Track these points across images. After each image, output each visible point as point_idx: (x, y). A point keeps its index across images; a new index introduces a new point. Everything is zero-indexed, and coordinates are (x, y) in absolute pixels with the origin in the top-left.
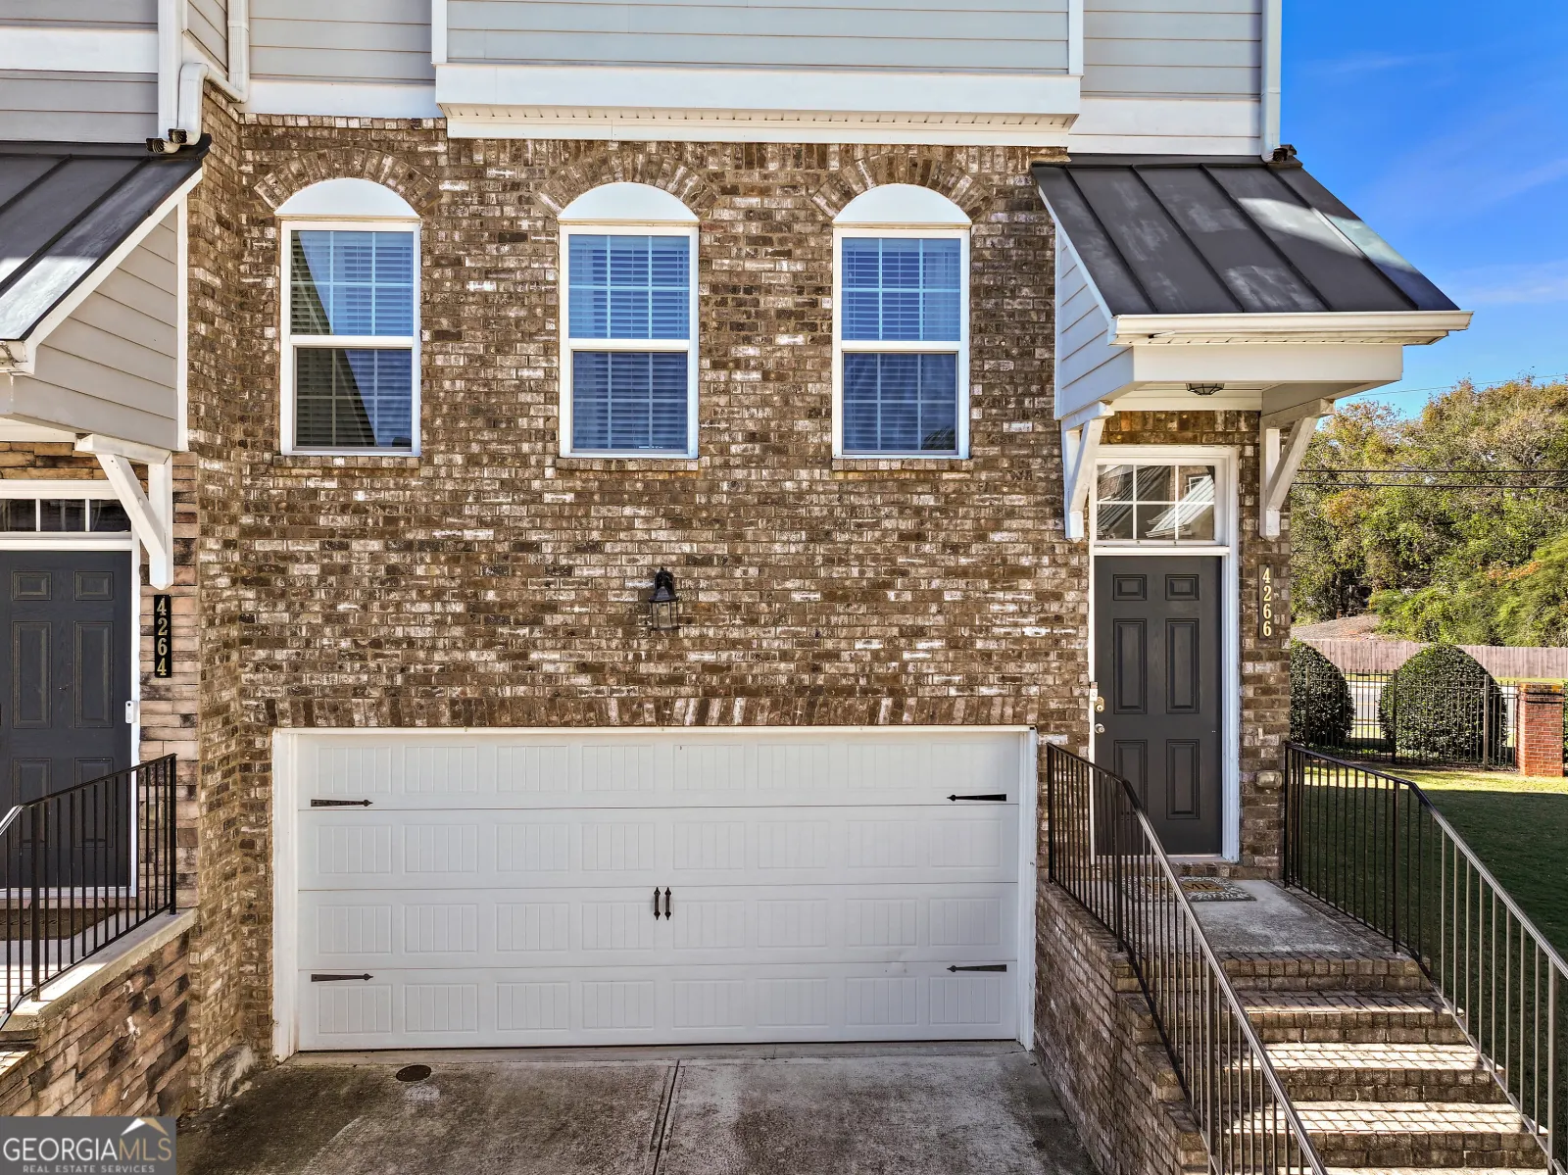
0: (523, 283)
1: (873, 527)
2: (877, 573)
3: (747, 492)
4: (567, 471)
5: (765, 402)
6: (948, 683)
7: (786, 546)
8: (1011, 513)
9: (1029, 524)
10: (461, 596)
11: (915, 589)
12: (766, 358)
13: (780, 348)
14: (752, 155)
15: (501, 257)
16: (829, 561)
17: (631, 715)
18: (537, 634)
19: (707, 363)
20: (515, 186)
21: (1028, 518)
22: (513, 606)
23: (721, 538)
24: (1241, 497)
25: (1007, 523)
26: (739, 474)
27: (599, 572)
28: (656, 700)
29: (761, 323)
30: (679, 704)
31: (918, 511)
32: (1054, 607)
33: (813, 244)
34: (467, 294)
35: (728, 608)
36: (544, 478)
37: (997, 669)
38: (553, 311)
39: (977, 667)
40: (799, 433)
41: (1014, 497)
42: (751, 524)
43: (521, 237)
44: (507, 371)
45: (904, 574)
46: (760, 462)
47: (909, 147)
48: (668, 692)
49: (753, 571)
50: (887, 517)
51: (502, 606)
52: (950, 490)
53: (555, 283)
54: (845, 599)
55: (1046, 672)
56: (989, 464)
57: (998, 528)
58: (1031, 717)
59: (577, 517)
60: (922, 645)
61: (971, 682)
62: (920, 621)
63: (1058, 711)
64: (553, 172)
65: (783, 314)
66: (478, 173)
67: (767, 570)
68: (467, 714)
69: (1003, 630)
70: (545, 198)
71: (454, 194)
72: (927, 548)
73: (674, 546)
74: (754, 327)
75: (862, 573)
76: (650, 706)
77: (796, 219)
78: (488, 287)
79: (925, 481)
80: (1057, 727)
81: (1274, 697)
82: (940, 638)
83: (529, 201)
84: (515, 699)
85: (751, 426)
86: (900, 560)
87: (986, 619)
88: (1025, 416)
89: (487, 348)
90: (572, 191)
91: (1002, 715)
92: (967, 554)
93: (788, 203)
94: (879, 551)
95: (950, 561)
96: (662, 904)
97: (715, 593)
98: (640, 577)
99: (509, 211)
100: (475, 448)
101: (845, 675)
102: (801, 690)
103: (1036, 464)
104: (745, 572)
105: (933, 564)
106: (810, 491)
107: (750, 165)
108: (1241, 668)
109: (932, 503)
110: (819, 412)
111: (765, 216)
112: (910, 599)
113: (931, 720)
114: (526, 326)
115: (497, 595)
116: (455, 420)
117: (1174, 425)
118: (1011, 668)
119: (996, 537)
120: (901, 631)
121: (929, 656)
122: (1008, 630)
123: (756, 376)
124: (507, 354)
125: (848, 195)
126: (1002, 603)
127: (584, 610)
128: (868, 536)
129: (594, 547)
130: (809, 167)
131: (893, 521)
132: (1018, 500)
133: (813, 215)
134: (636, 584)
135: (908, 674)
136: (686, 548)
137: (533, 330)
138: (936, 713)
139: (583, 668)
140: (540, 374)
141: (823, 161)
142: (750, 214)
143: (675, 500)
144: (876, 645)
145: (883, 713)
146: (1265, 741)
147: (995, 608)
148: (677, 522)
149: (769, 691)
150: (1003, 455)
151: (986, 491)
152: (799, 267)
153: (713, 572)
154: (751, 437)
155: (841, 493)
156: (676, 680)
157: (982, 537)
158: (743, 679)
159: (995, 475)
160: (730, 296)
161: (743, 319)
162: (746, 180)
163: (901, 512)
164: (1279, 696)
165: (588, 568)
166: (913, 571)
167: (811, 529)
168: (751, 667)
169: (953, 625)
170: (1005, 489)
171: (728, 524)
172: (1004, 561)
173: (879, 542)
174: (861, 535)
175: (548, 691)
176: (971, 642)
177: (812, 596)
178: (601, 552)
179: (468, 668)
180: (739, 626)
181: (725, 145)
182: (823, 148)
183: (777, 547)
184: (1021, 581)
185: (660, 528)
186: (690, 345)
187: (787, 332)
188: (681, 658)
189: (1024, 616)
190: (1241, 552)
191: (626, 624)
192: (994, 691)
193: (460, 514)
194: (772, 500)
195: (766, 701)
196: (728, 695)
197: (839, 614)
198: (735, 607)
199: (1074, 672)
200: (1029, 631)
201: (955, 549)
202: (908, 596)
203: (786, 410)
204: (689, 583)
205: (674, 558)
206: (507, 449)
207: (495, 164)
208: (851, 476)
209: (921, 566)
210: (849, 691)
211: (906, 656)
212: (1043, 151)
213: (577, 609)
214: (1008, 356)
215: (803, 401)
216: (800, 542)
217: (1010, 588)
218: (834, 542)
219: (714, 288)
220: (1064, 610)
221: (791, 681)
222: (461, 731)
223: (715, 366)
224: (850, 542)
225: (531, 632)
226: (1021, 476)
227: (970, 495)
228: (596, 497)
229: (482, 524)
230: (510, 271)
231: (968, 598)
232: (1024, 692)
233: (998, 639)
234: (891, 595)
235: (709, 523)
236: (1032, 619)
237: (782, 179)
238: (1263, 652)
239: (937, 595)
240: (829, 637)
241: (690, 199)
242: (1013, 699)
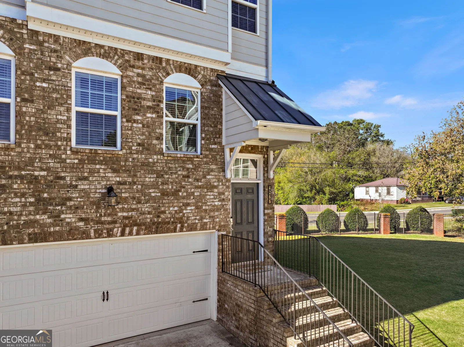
0: (59, 85)
1: (175, 173)
2: (177, 187)
3: (138, 162)
4: (75, 152)
5: (143, 134)
6: (196, 219)
7: (150, 179)
8: (212, 170)
9: (216, 174)
10: (33, 196)
11: (187, 192)
12: (144, 120)
13: (148, 118)
14: (139, 56)
15: (50, 75)
16: (163, 184)
17: (99, 234)
18: (64, 208)
19: (124, 120)
20: (56, 51)
21: (216, 172)
22: (54, 199)
23: (129, 176)
24: (264, 168)
25: (211, 173)
26: (135, 156)
27: (87, 187)
28: (107, 229)
29: (142, 109)
30: (115, 230)
31: (188, 169)
32: (222, 197)
33: (158, 87)
34: (36, 86)
35: (132, 198)
36: (67, 154)
37: (208, 214)
38: (69, 97)
39: (203, 214)
40: (154, 144)
41: (213, 166)
42: (139, 172)
43: (58, 69)
44: (52, 115)
45: (184, 187)
46: (142, 153)
47: (185, 63)
48: (111, 226)
49: (140, 187)
50: (179, 171)
51: (50, 199)
52: (196, 163)
53: (71, 87)
54: (167, 195)
55: (221, 214)
56: (206, 156)
57: (209, 175)
58: (217, 227)
59: (79, 168)
60: (189, 208)
61: (202, 218)
62: (188, 201)
63: (223, 225)
64: (70, 49)
65: (149, 107)
66: (40, 44)
67: (144, 186)
68: (34, 239)
69: (210, 203)
70: (67, 58)
71: (30, 49)
72: (190, 180)
73: (114, 178)
74: (140, 110)
75: (172, 187)
76: (105, 231)
77: (153, 79)
78: (45, 85)
79: (189, 160)
80: (223, 230)
81: (271, 218)
82: (194, 206)
83: (61, 57)
84: (55, 232)
85: (139, 141)
86: (183, 183)
87: (206, 200)
88: (215, 144)
89: (44, 107)
90: (78, 57)
91: (210, 227)
92: (201, 182)
93: (150, 73)
94: (177, 181)
95: (196, 184)
96: (105, 296)
97: (127, 194)
98: (102, 189)
99: (53, 59)
100: (39, 142)
101: (167, 218)
102: (154, 223)
103: (218, 157)
104: (137, 187)
105: (192, 185)
106: (157, 162)
107: (138, 59)
108: (264, 211)
109: (191, 167)
110: (159, 138)
111: (143, 76)
112: (185, 195)
113: (191, 230)
114: (60, 101)
115: (48, 195)
116: (31, 131)
117: (250, 149)
118: (212, 214)
119: (208, 177)
120: (183, 204)
121: (191, 211)
122: (211, 203)
123: (140, 125)
124: (52, 110)
125: (168, 74)
126: (210, 196)
127: (81, 200)
128: (174, 176)
129: (86, 179)
130: (156, 64)
131: (181, 172)
132: (214, 167)
133: (158, 78)
134: (100, 191)
135: (185, 217)
136: (118, 179)
137: (63, 102)
138: (192, 228)
139: (81, 219)
140: (65, 118)
141: (161, 63)
142: (138, 75)
143: (114, 164)
144: (176, 209)
145: (178, 229)
146: (269, 230)
147: (208, 197)
148: (115, 171)
149: (144, 224)
150: (210, 154)
151: (206, 164)
152: (154, 93)
153: (127, 187)
154: (139, 145)
155: (166, 163)
156: (114, 222)
157: (205, 177)
158: (136, 220)
159: (208, 159)
160: (132, 100)
161: (136, 107)
162: (137, 64)
163: (183, 169)
165: (83, 186)
166: (186, 186)
167: (157, 174)
168: (139, 217)
169: (197, 202)
170: (210, 164)
171: (131, 171)
172: (210, 184)
173: (177, 178)
174: (172, 176)
175: (68, 228)
176: (202, 206)
177: (158, 194)
178: (88, 180)
179: (36, 221)
180: (135, 204)
181: (130, 52)
182: (161, 59)
183: (147, 179)
184: (214, 189)
185: (109, 173)
186: (118, 113)
187: (150, 113)
188: (116, 215)
189: (215, 199)
190: (264, 182)
191: (97, 204)
192: (208, 220)
193: (33, 166)
194: (145, 165)
195: (143, 227)
196: (131, 226)
197: (165, 200)
198: (134, 198)
199: (227, 214)
200: (216, 203)
201: (198, 180)
202: (185, 194)
203: (149, 137)
204: (119, 190)
205: (114, 182)
206: (52, 143)
207: (48, 42)
208: (169, 158)
209: (189, 185)
210: (168, 223)
211: (184, 211)
212: (220, 71)
213: (79, 200)
214: (211, 126)
215: (155, 134)
216: (154, 178)
217: (212, 192)
218: (164, 178)
219: (127, 96)
220: (225, 197)
221: (151, 221)
222: (31, 245)
223: (128, 121)
224: (169, 178)
225: (61, 208)
226: (214, 160)
227: (201, 165)
228: (86, 162)
229: (42, 169)
230: (53, 80)
231: (201, 194)
232: (215, 220)
233: (209, 206)
234: (180, 194)
235: (125, 171)
236: (217, 200)
237: (148, 65)
238: (269, 207)
239: (193, 193)
240: (163, 207)
241: (119, 67)
242: (212, 223)
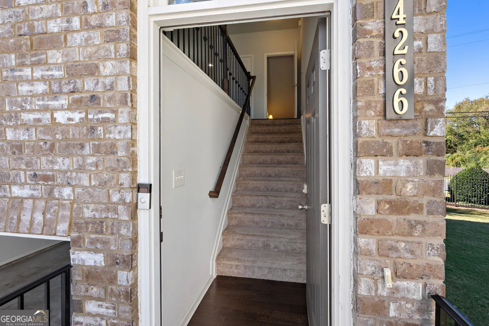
32: (89, 84)
55: (81, 168)
58: (64, 227)
69: (32, 116)
80: (92, 242)
81: (413, 217)
87: (15, 103)
91: (32, 222)
118: (43, 164)
122: (37, 116)
126: (31, 81)
146: (396, 289)
147: (24, 89)
164: (423, 217)
172: (32, 28)
184: (50, 53)
189: (55, 98)
192: (25, 192)
200: (61, 117)
217: (38, 63)
220: (100, 88)
232: (56, 194)
233: (28, 128)
236: (63, 101)
238: (392, 142)
242: (43, 203)
